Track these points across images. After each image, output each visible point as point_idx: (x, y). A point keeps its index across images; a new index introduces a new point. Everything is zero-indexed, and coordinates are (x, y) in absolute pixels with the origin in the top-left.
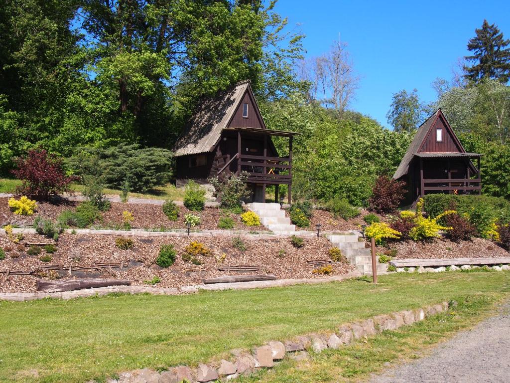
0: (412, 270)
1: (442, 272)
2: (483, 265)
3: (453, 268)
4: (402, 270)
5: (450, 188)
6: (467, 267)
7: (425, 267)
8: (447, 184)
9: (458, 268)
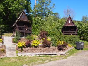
0: (23, 56)
1: (33, 57)
2: (47, 55)
3: (37, 55)
4: (20, 56)
5: (70, 33)
6: (42, 55)
7: (28, 55)
8: (69, 33)
9: (39, 55)
